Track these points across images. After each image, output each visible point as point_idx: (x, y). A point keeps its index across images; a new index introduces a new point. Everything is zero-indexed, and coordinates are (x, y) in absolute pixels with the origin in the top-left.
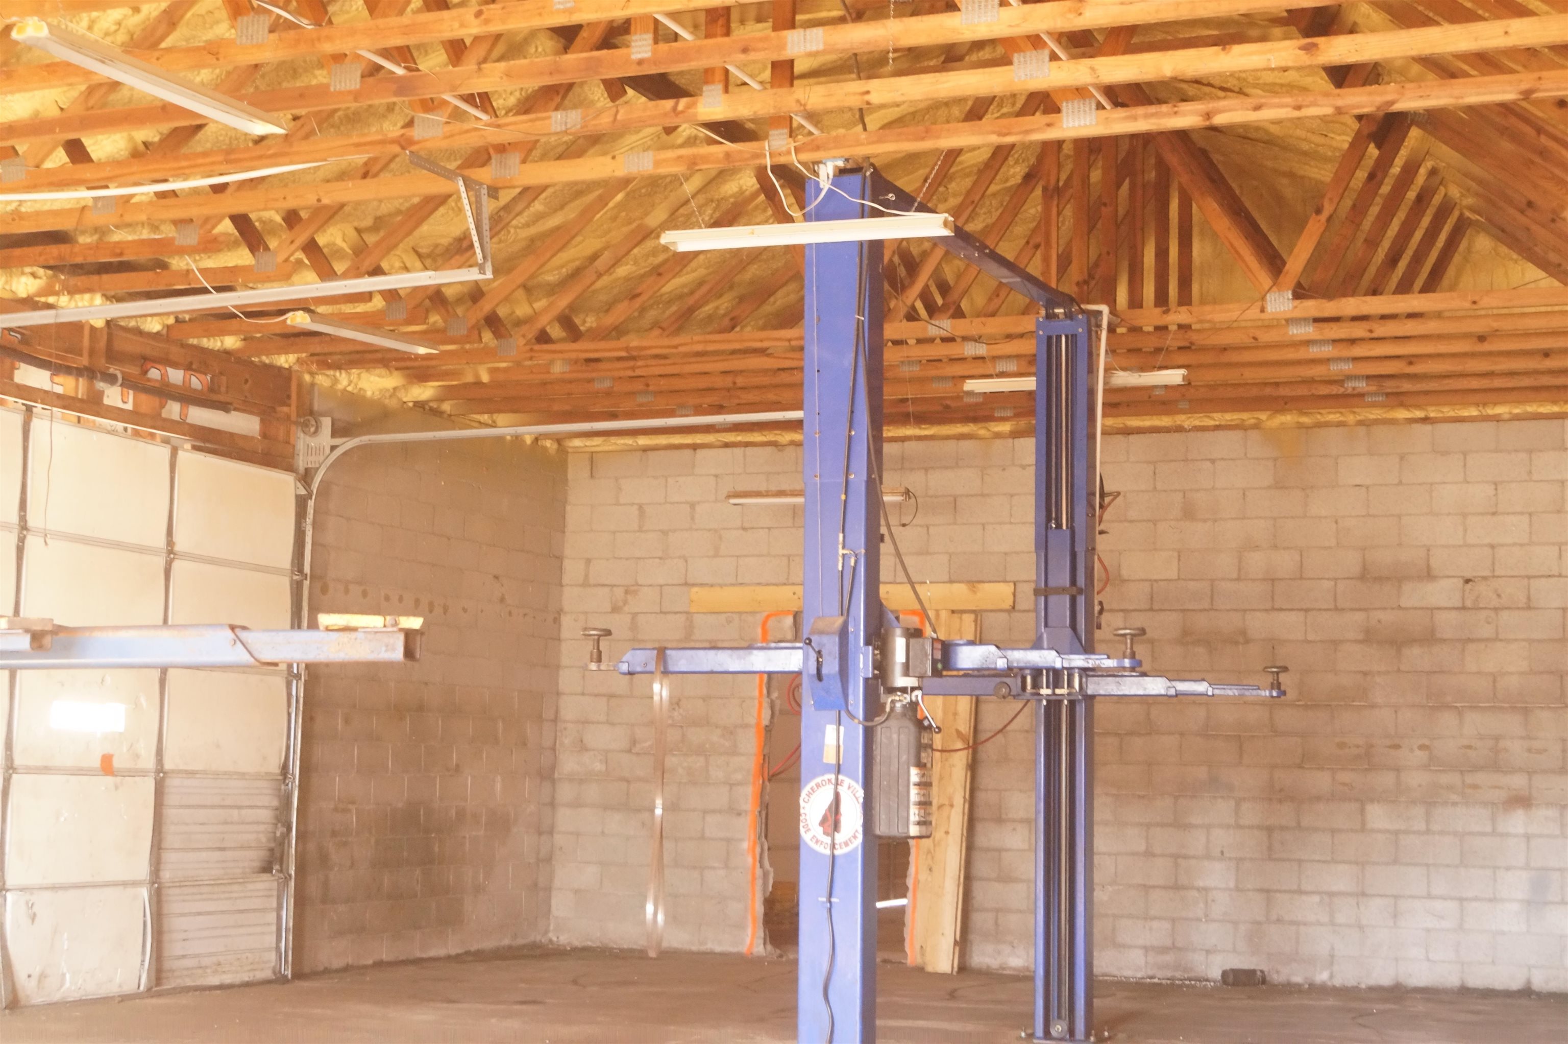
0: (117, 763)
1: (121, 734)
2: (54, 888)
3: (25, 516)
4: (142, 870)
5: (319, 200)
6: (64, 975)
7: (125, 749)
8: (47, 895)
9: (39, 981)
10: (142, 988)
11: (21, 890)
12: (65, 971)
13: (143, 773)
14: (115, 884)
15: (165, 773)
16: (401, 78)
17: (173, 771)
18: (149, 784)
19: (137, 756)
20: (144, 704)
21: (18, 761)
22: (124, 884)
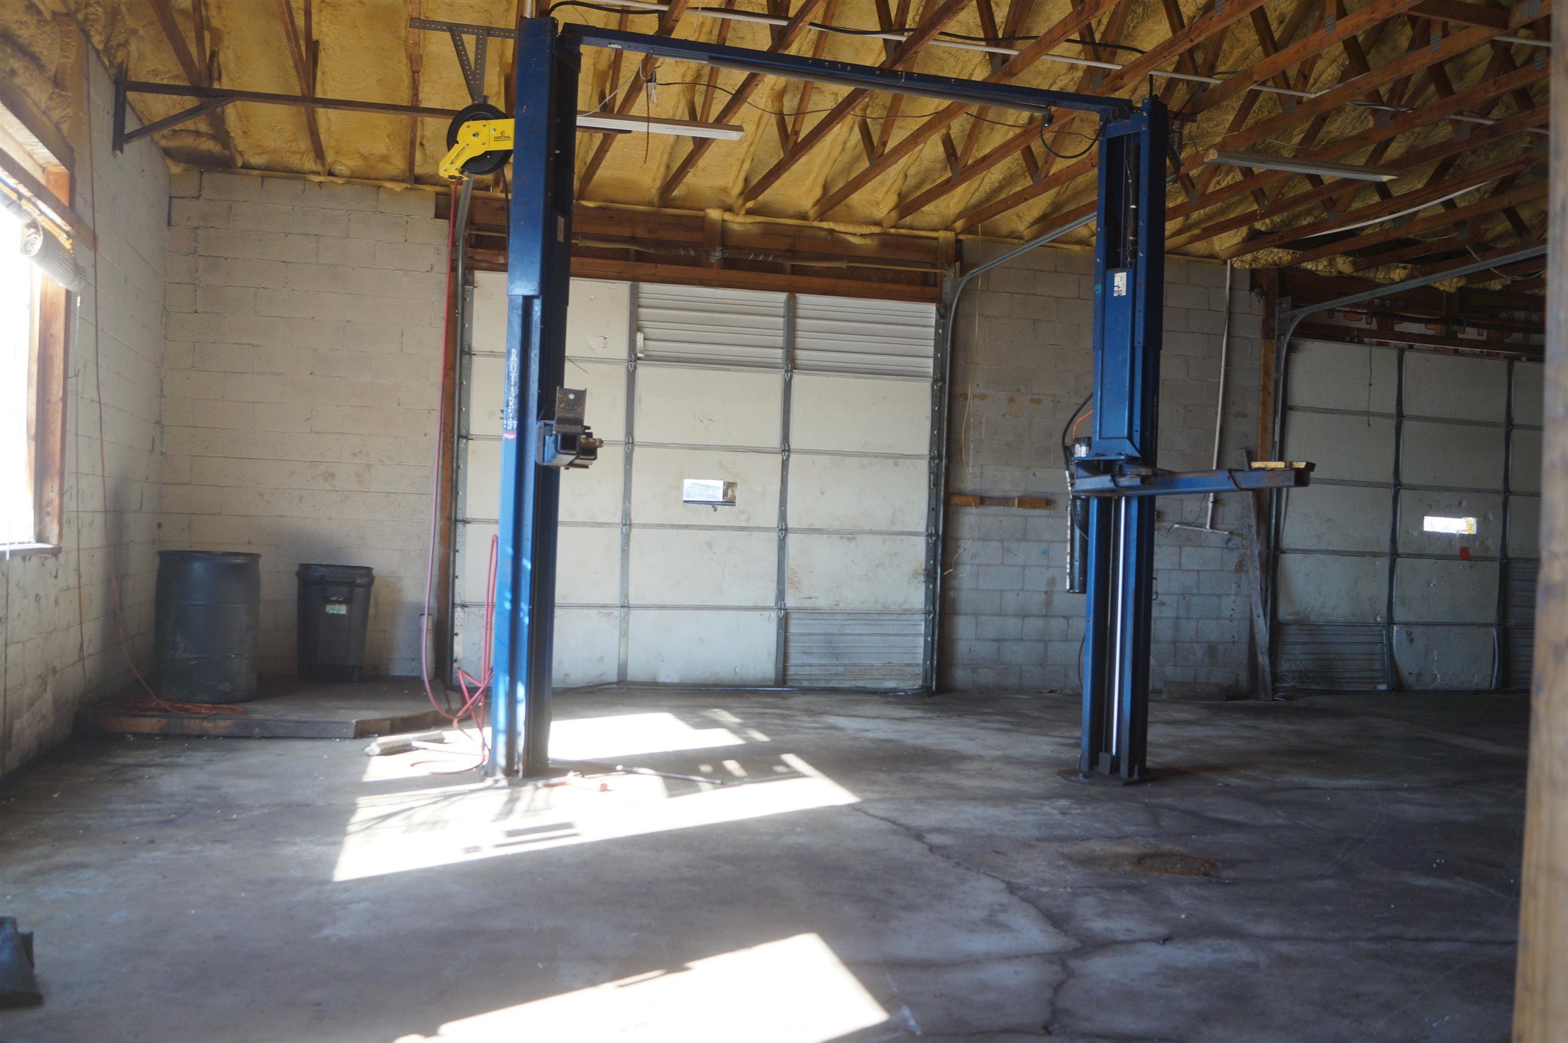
0: (1472, 553)
1: (1473, 535)
2: (1427, 624)
3: (1401, 409)
4: (1492, 616)
5: (1510, 203)
6: (1436, 675)
7: (1477, 544)
8: (1421, 629)
9: (1418, 677)
10: (1493, 687)
11: (1404, 624)
12: (1436, 672)
13: (1492, 559)
14: (1472, 624)
15: (1508, 559)
16: (1492, 126)
17: (1514, 559)
18: (1496, 566)
19: (1487, 549)
20: (1491, 517)
21: (1400, 550)
22: (1479, 625)
